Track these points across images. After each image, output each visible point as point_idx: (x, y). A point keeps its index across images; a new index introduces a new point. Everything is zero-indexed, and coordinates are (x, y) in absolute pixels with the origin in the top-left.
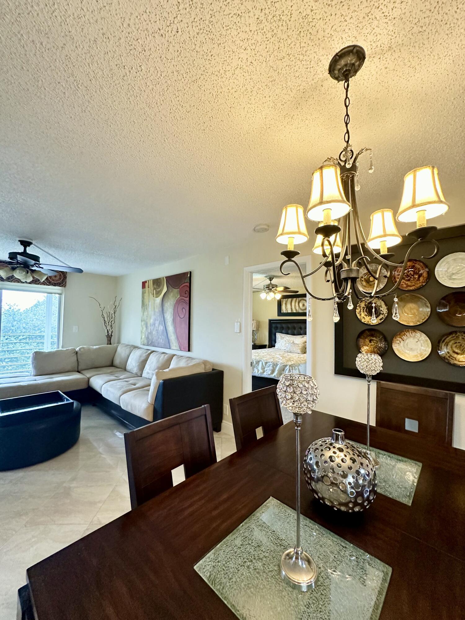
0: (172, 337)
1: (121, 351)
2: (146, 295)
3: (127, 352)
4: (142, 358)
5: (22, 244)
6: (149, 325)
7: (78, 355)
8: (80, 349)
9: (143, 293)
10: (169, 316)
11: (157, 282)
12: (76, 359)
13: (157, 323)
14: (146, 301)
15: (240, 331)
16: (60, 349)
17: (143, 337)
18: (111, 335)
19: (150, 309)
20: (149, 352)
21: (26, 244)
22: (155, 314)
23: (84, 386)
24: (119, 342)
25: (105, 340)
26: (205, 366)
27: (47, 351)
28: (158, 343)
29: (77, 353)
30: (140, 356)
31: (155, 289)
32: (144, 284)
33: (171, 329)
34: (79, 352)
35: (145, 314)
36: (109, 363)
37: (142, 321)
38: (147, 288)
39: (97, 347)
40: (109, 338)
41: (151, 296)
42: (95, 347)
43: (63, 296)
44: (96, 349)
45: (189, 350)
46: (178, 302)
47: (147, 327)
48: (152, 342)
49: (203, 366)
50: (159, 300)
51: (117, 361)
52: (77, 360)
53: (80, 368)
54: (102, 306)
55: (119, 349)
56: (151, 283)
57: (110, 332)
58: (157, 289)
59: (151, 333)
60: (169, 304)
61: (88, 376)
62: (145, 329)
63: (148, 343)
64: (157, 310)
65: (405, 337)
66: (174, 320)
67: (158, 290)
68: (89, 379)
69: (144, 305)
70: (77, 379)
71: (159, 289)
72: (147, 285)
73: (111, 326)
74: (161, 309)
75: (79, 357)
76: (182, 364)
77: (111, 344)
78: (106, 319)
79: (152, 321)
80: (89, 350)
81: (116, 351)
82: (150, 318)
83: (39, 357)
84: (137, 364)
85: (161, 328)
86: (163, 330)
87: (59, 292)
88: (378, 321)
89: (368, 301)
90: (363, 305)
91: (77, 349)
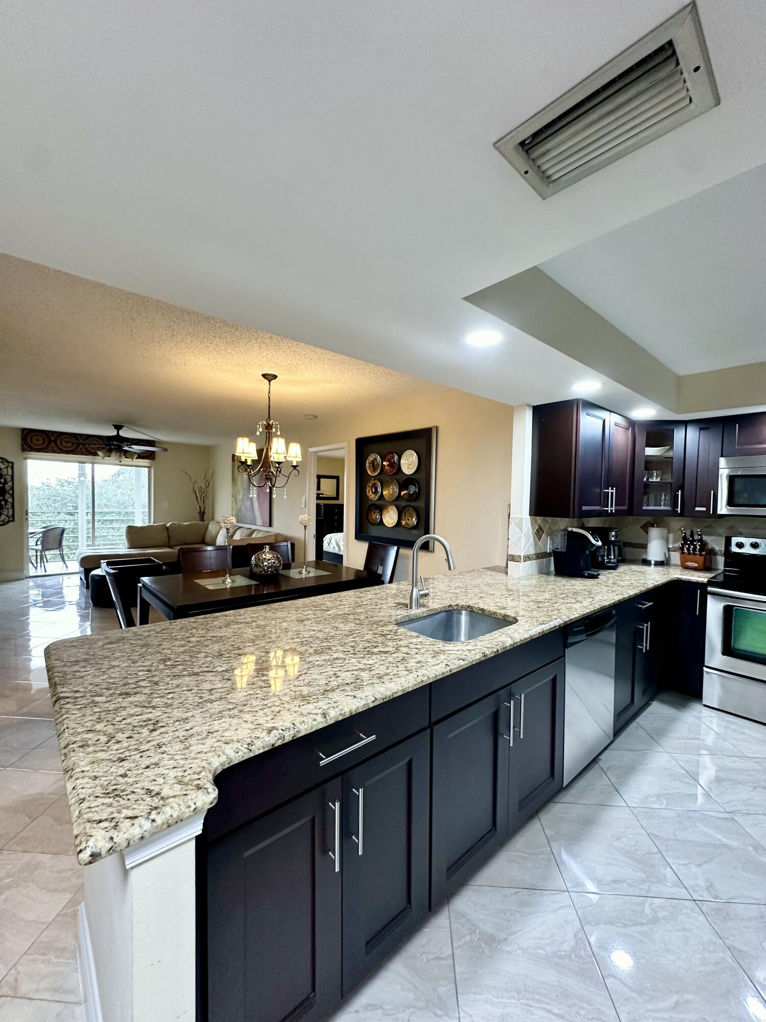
0: (257, 513)
1: (212, 527)
2: (236, 469)
3: (218, 528)
5: (115, 428)
6: (238, 501)
7: (169, 531)
8: (170, 525)
9: (233, 467)
10: (254, 492)
12: (167, 534)
13: (245, 499)
14: (236, 475)
15: (305, 507)
16: (152, 524)
17: (234, 513)
18: (204, 513)
19: (239, 483)
20: (237, 527)
21: (118, 427)
22: (243, 490)
23: (174, 559)
24: (211, 519)
25: (198, 517)
27: (139, 526)
28: (246, 519)
29: (167, 529)
32: (233, 456)
33: (256, 505)
34: (170, 528)
35: (235, 489)
36: (200, 540)
37: (232, 496)
38: (236, 462)
39: (188, 523)
40: (202, 515)
42: (185, 523)
43: (152, 470)
44: (187, 525)
45: (270, 525)
47: (236, 503)
48: (241, 518)
49: (274, 538)
50: (246, 475)
51: (208, 538)
52: (169, 536)
53: (171, 544)
54: (193, 480)
55: (210, 526)
57: (202, 509)
59: (240, 510)
63: (238, 519)
64: (244, 487)
65: (388, 510)
66: (258, 496)
69: (234, 480)
70: (169, 552)
72: (236, 458)
73: (204, 501)
74: (247, 486)
75: (170, 533)
76: (260, 535)
77: (203, 521)
78: (198, 494)
79: (241, 496)
80: (181, 526)
81: (207, 528)
82: (239, 493)
83: (132, 531)
85: (248, 504)
86: (250, 508)
87: (148, 465)
88: (377, 498)
89: (373, 482)
90: (370, 485)
91: (168, 525)
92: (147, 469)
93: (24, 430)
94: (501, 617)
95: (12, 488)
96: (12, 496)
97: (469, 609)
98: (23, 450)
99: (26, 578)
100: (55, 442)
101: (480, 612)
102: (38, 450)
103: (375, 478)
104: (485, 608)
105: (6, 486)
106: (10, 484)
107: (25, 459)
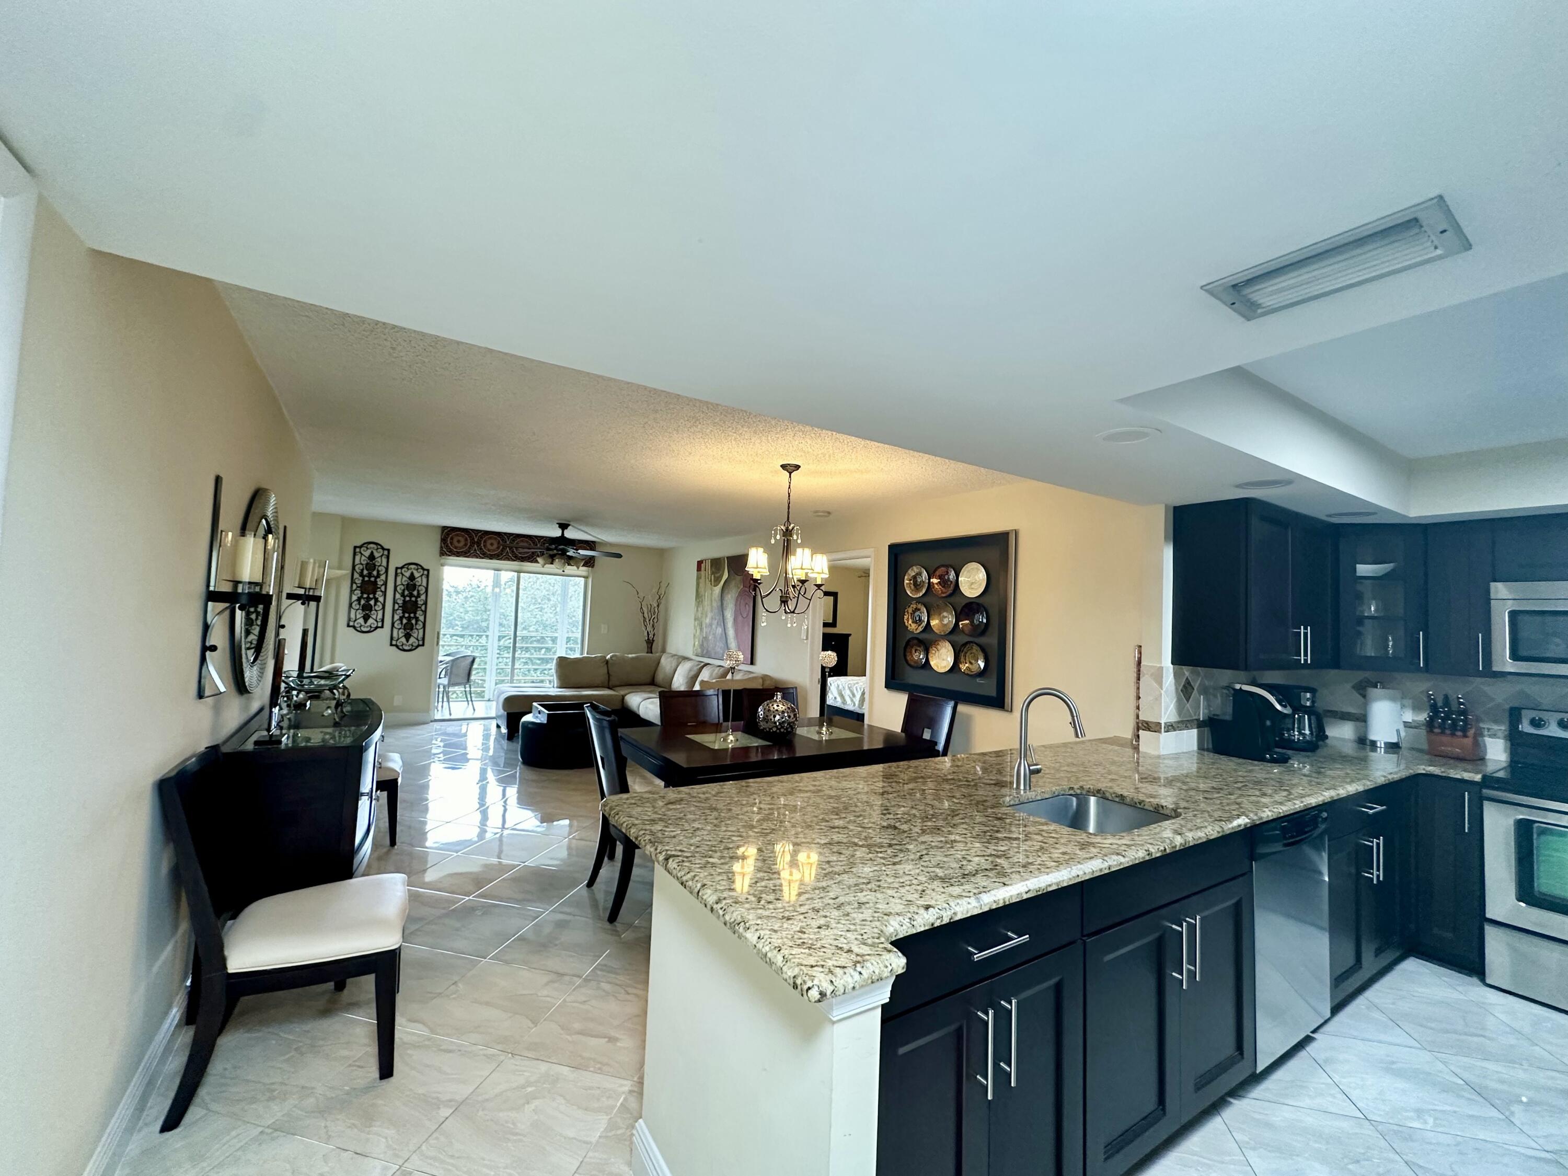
0: (733, 644)
1: (666, 663)
2: (702, 581)
3: (674, 664)
4: (693, 673)
5: (560, 527)
6: (704, 626)
7: (609, 665)
8: (611, 657)
9: (699, 578)
10: (729, 615)
11: (716, 563)
12: (606, 671)
13: (715, 622)
14: (702, 590)
15: (807, 638)
16: (585, 655)
17: (697, 643)
18: (653, 640)
19: (706, 603)
20: (702, 664)
21: (563, 526)
22: (712, 611)
23: (617, 706)
24: (664, 651)
25: (645, 646)
26: (763, 681)
27: (572, 657)
28: (715, 653)
29: (607, 662)
30: (690, 670)
31: (713, 573)
32: (700, 563)
33: (731, 632)
34: (610, 662)
35: (699, 609)
36: (648, 680)
37: (695, 620)
38: (703, 572)
39: (634, 655)
40: (650, 643)
41: (708, 583)
42: (630, 656)
43: (590, 580)
44: (633, 658)
45: (752, 663)
46: (741, 595)
47: (701, 629)
48: (708, 651)
49: (761, 681)
50: (717, 590)
51: (660, 677)
52: (608, 673)
53: (611, 683)
54: (641, 595)
55: (663, 660)
56: (709, 564)
57: (651, 636)
58: (717, 573)
59: (706, 638)
60: (729, 596)
61: (622, 693)
62: (698, 631)
63: (702, 652)
64: (715, 604)
65: (939, 647)
66: (735, 620)
67: (716, 575)
68: (623, 697)
69: (698, 596)
70: (611, 695)
71: (719, 575)
72: (703, 565)
73: (653, 626)
74: (719, 604)
75: (610, 669)
76: (738, 677)
77: (651, 653)
78: (646, 615)
79: (708, 621)
80: (624, 660)
81: (659, 663)
82: (706, 616)
83: (563, 663)
84: (686, 681)
85: (719, 630)
86: (722, 634)
87: (584, 574)
88: (920, 629)
89: (914, 606)
90: (910, 610)
91: (608, 657)
92: (583, 579)
93: (444, 528)
94: (1151, 809)
95: (426, 603)
96: (425, 612)
97: (1099, 795)
98: (442, 554)
99: (432, 721)
100: (478, 544)
101: (1117, 799)
102: (458, 554)
103: (918, 600)
104: (1125, 794)
105: (419, 599)
106: (423, 597)
107: (443, 565)
